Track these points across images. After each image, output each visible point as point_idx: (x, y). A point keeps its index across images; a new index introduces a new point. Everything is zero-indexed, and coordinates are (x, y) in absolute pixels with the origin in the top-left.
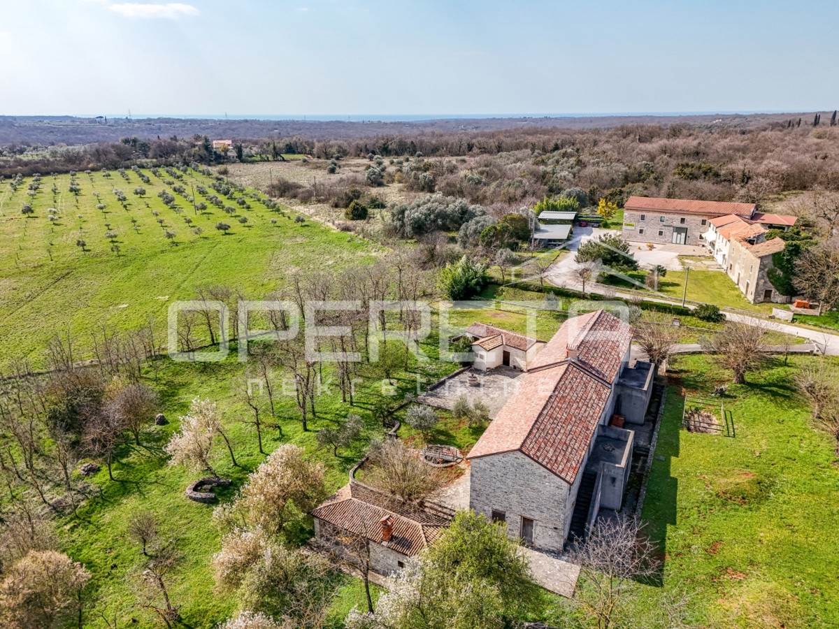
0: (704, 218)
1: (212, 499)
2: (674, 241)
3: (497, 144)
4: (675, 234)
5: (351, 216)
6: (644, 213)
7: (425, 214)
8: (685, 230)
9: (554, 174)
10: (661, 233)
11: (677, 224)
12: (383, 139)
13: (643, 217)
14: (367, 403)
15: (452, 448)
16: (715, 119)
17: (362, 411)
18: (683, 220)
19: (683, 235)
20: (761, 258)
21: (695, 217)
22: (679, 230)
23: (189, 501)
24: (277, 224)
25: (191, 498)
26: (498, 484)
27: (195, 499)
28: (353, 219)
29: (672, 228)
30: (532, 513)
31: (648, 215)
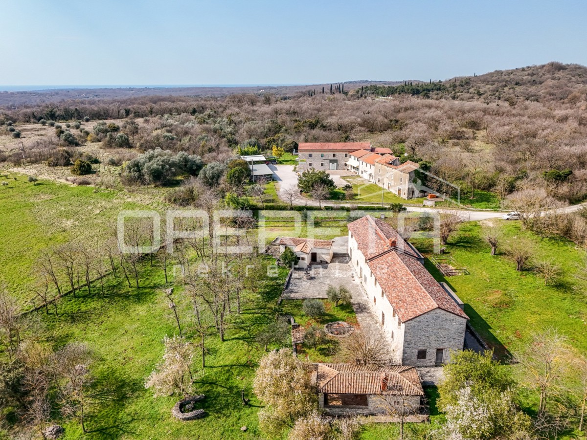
0: (346, 153)
1: (203, 413)
2: (331, 169)
3: (149, 109)
4: (331, 164)
5: (79, 172)
6: (311, 153)
7: (162, 165)
8: (336, 161)
9: (222, 130)
10: (322, 164)
11: (331, 158)
12: (48, 107)
13: (310, 156)
14: (250, 309)
15: (340, 322)
16: (260, 90)
17: (251, 315)
18: (334, 155)
19: (335, 164)
20: (409, 173)
21: (341, 153)
22: (332, 161)
23: (184, 422)
24: (9, 186)
25: (184, 419)
26: (423, 333)
27: (189, 419)
28: (81, 174)
29: (328, 161)
30: (444, 344)
31: (314, 154)
